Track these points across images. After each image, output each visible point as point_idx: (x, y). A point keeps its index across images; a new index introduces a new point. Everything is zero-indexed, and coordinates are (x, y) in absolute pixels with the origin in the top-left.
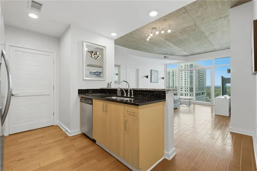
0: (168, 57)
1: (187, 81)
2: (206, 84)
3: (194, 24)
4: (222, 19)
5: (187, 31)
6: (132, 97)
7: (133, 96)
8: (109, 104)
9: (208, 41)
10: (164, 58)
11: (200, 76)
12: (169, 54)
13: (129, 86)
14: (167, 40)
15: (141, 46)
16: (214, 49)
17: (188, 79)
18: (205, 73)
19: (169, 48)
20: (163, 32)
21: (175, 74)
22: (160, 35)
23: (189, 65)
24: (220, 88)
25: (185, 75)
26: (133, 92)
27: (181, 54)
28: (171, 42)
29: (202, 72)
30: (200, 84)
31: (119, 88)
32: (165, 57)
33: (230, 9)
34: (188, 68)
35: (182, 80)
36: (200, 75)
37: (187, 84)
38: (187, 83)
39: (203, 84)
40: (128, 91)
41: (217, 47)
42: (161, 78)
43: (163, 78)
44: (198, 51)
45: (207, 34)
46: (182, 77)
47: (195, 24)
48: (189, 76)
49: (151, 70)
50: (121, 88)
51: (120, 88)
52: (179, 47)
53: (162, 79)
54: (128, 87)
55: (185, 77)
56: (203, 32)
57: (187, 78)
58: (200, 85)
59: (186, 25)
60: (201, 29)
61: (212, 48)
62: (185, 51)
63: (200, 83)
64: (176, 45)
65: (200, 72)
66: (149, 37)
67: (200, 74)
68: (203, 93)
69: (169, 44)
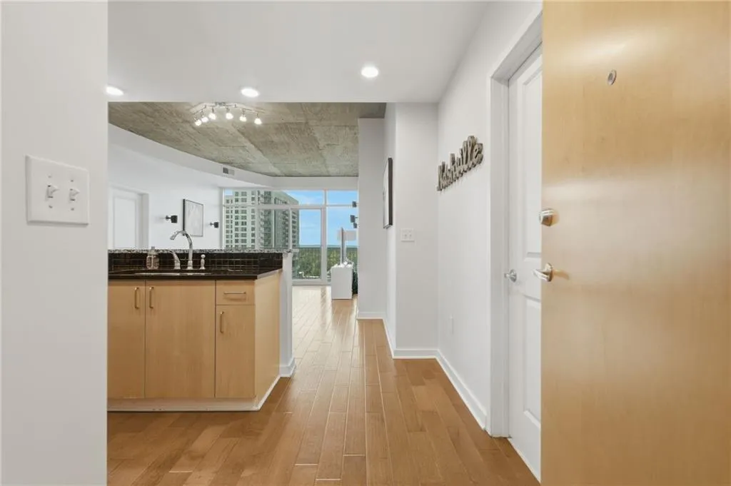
0: (233, 173)
2: (298, 242)
3: (304, 121)
4: (347, 129)
5: (290, 130)
6: (201, 268)
7: (203, 268)
8: (157, 288)
9: (322, 156)
12: (236, 165)
13: (191, 245)
14: (243, 134)
15: (164, 130)
16: (328, 172)
19: (241, 151)
20: (243, 119)
22: (234, 123)
23: (262, 193)
24: (339, 248)
26: (204, 259)
28: (250, 140)
31: (153, 248)
32: (225, 171)
33: (359, 120)
35: (245, 230)
40: (187, 258)
41: (332, 170)
42: (211, 224)
43: (216, 225)
44: (301, 171)
45: (322, 144)
47: (307, 123)
49: (184, 200)
50: (158, 251)
51: (156, 248)
52: (264, 155)
53: (213, 226)
54: (186, 247)
56: (316, 140)
59: (291, 119)
60: (314, 134)
61: (324, 170)
62: (274, 164)
64: (261, 150)
66: (205, 120)
69: (245, 145)
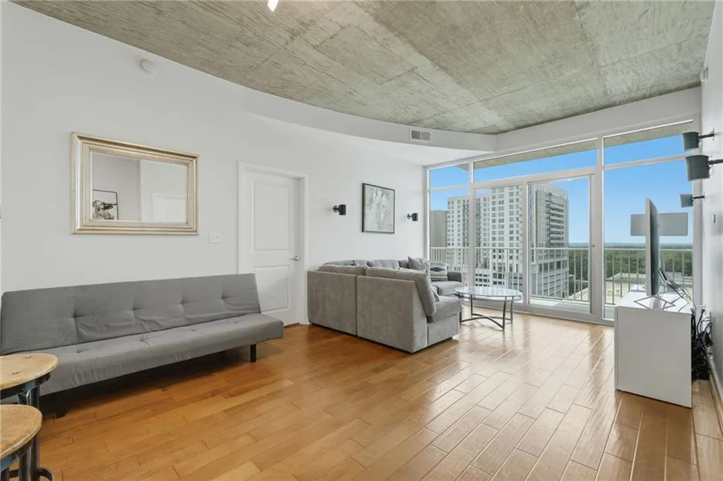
0: (427, 136)
1: (515, 229)
2: (567, 239)
10: (413, 137)
11: (552, 218)
12: (426, 122)
17: (517, 225)
18: (567, 208)
21: (482, 210)
25: (511, 213)
27: (478, 125)
29: (559, 205)
30: (553, 239)
32: (415, 135)
34: (520, 193)
36: (553, 215)
37: (515, 238)
38: (515, 235)
39: (559, 239)
43: (415, 217)
46: (503, 220)
48: (520, 216)
49: (363, 185)
53: (410, 218)
55: (511, 220)
57: (515, 223)
58: (552, 241)
62: (486, 102)
63: (552, 235)
65: (552, 205)
67: (552, 211)
68: (559, 263)
